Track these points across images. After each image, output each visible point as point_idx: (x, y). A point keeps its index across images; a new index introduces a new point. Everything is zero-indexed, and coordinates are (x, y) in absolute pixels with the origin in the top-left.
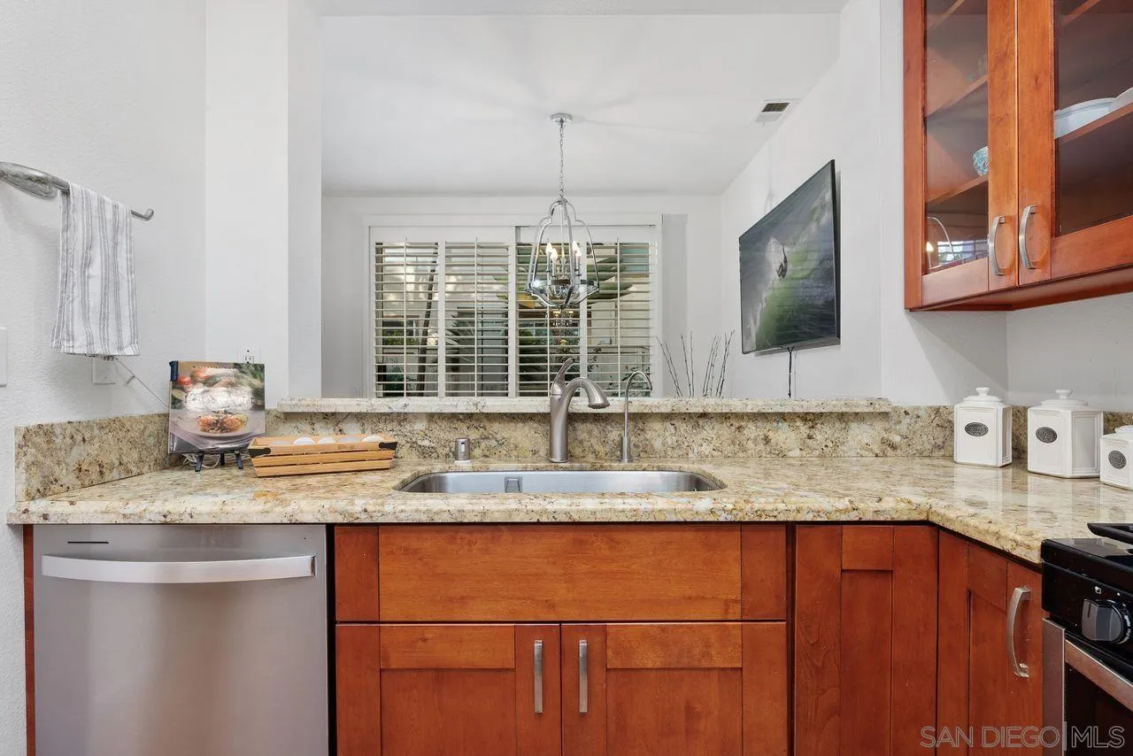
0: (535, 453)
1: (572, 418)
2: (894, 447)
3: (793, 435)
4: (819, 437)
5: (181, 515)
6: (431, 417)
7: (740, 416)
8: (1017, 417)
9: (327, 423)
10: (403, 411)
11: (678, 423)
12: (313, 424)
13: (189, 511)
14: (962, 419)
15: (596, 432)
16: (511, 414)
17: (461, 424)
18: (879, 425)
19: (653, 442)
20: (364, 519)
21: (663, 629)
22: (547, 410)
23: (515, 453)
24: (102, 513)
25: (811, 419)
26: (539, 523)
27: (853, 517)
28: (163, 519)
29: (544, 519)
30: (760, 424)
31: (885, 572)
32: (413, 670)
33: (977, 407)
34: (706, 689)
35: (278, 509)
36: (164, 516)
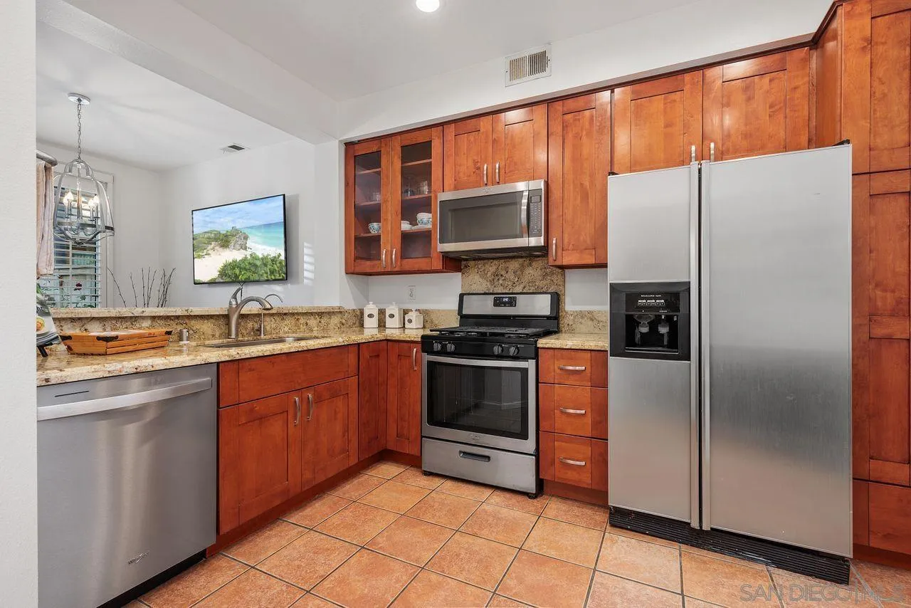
1: (242, 316)
2: (343, 324)
3: (315, 322)
4: (323, 322)
6: (153, 318)
7: (298, 314)
8: (382, 312)
10: (141, 315)
11: (277, 317)
14: (366, 313)
15: (244, 323)
18: (339, 316)
19: (267, 327)
20: (238, 357)
21: (329, 385)
22: (227, 313)
23: (203, 336)
24: (93, 372)
25: (321, 314)
26: (298, 351)
27: (372, 340)
30: (305, 317)
31: (378, 356)
32: (251, 421)
33: (371, 308)
34: (340, 403)
35: (198, 357)
36: (136, 369)
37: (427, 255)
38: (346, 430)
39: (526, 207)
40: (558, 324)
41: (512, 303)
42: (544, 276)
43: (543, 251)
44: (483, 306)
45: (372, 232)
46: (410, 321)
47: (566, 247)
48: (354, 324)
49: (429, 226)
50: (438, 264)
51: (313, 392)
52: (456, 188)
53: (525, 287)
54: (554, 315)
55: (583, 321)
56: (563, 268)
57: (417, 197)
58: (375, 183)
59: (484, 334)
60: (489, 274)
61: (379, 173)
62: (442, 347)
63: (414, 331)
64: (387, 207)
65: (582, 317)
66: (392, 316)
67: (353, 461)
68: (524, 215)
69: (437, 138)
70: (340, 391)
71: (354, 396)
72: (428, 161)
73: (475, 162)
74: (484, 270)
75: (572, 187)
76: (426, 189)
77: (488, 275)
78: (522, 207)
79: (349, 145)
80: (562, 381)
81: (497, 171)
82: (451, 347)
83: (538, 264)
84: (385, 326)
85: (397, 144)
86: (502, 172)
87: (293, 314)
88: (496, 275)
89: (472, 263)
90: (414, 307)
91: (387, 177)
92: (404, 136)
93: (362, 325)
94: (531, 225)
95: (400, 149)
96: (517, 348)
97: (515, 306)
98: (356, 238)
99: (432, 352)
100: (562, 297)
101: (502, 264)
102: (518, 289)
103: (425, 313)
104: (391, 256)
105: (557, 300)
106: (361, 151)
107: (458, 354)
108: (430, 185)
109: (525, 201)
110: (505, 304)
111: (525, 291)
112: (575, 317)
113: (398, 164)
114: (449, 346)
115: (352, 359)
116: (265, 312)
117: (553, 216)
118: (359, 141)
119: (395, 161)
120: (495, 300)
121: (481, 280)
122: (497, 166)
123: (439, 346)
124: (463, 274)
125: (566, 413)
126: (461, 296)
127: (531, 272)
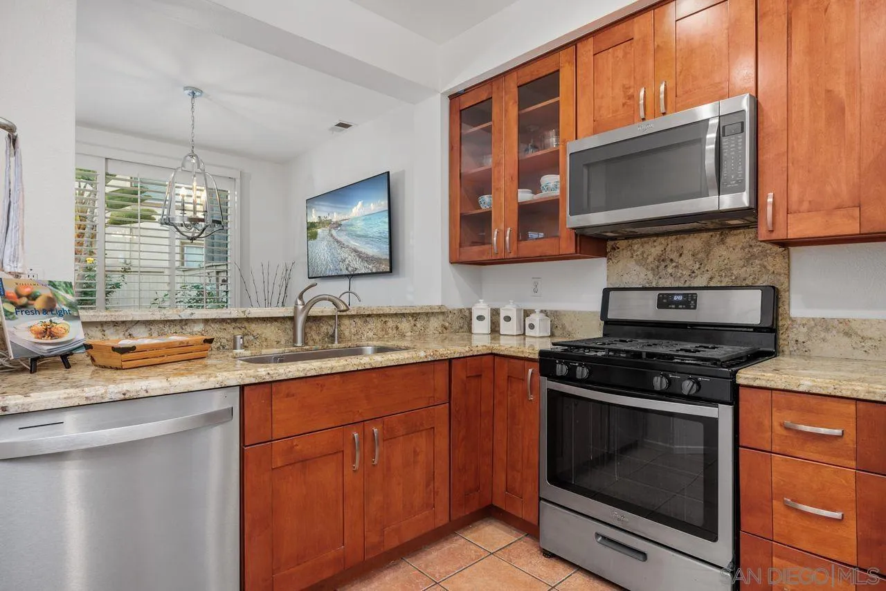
0: (278, 342)
2: (446, 328)
3: (408, 325)
4: (418, 325)
5: (137, 392)
6: (206, 321)
7: (385, 315)
8: (495, 313)
9: (117, 330)
10: (190, 318)
11: (357, 320)
12: (104, 331)
13: (144, 388)
14: (475, 314)
15: (314, 328)
16: (263, 318)
17: (229, 326)
18: (441, 317)
19: (345, 332)
21: (406, 416)
22: (292, 315)
25: (415, 316)
27: (471, 354)
28: (123, 397)
29: (360, 368)
30: (394, 319)
31: (479, 376)
32: (291, 464)
33: (481, 308)
34: (421, 442)
35: (212, 379)
36: (124, 394)
37: (552, 235)
38: (431, 478)
39: (713, 146)
40: (776, 339)
41: (689, 302)
42: (748, 260)
43: (748, 217)
44: (643, 308)
45: (483, 208)
46: (532, 327)
47: (793, 207)
48: (461, 328)
49: (557, 193)
50: (568, 246)
51: (381, 426)
52: (595, 132)
53: (711, 279)
54: (768, 324)
55: (829, 336)
56: (785, 244)
57: (539, 153)
58: (486, 141)
59: (638, 355)
60: (651, 259)
61: (489, 130)
62: (569, 369)
63: (537, 342)
64: (499, 172)
65: (827, 330)
66: (508, 319)
67: (442, 519)
68: (710, 160)
69: (567, 64)
70: (422, 424)
71: (443, 429)
72: (556, 99)
73: (626, 88)
74: (643, 253)
75: (807, 99)
76: (553, 140)
77: (649, 261)
78: (707, 147)
79: (454, 97)
80: (789, 450)
81: (662, 96)
82: (582, 372)
83: (738, 241)
84: (499, 332)
85: (512, 85)
86: (671, 95)
87: (379, 316)
88: (661, 259)
89: (622, 244)
90: (537, 306)
91: (500, 131)
92: (520, 72)
93: (470, 330)
94: (724, 173)
95: (515, 90)
96: (698, 383)
97: (695, 308)
98: (463, 217)
99: (553, 377)
100: (783, 295)
101: (672, 243)
102: (700, 281)
103: (553, 317)
104: (505, 237)
105: (773, 299)
106: (467, 102)
107: (593, 383)
108: (557, 134)
109: (711, 136)
110: (677, 305)
111: (712, 284)
112: (811, 329)
113: (514, 112)
114: (579, 369)
115: (440, 380)
116: (339, 313)
117: (766, 157)
118: (465, 90)
119: (510, 108)
120: (660, 299)
121: (637, 268)
122: (662, 88)
123: (565, 368)
124: (609, 259)
125: (797, 510)
126: (606, 292)
127: (724, 253)
